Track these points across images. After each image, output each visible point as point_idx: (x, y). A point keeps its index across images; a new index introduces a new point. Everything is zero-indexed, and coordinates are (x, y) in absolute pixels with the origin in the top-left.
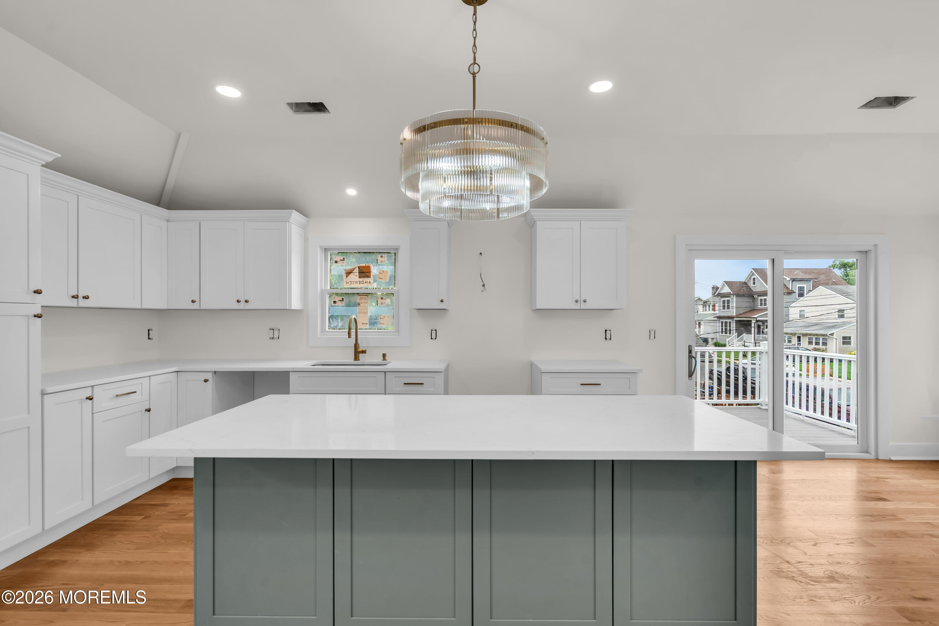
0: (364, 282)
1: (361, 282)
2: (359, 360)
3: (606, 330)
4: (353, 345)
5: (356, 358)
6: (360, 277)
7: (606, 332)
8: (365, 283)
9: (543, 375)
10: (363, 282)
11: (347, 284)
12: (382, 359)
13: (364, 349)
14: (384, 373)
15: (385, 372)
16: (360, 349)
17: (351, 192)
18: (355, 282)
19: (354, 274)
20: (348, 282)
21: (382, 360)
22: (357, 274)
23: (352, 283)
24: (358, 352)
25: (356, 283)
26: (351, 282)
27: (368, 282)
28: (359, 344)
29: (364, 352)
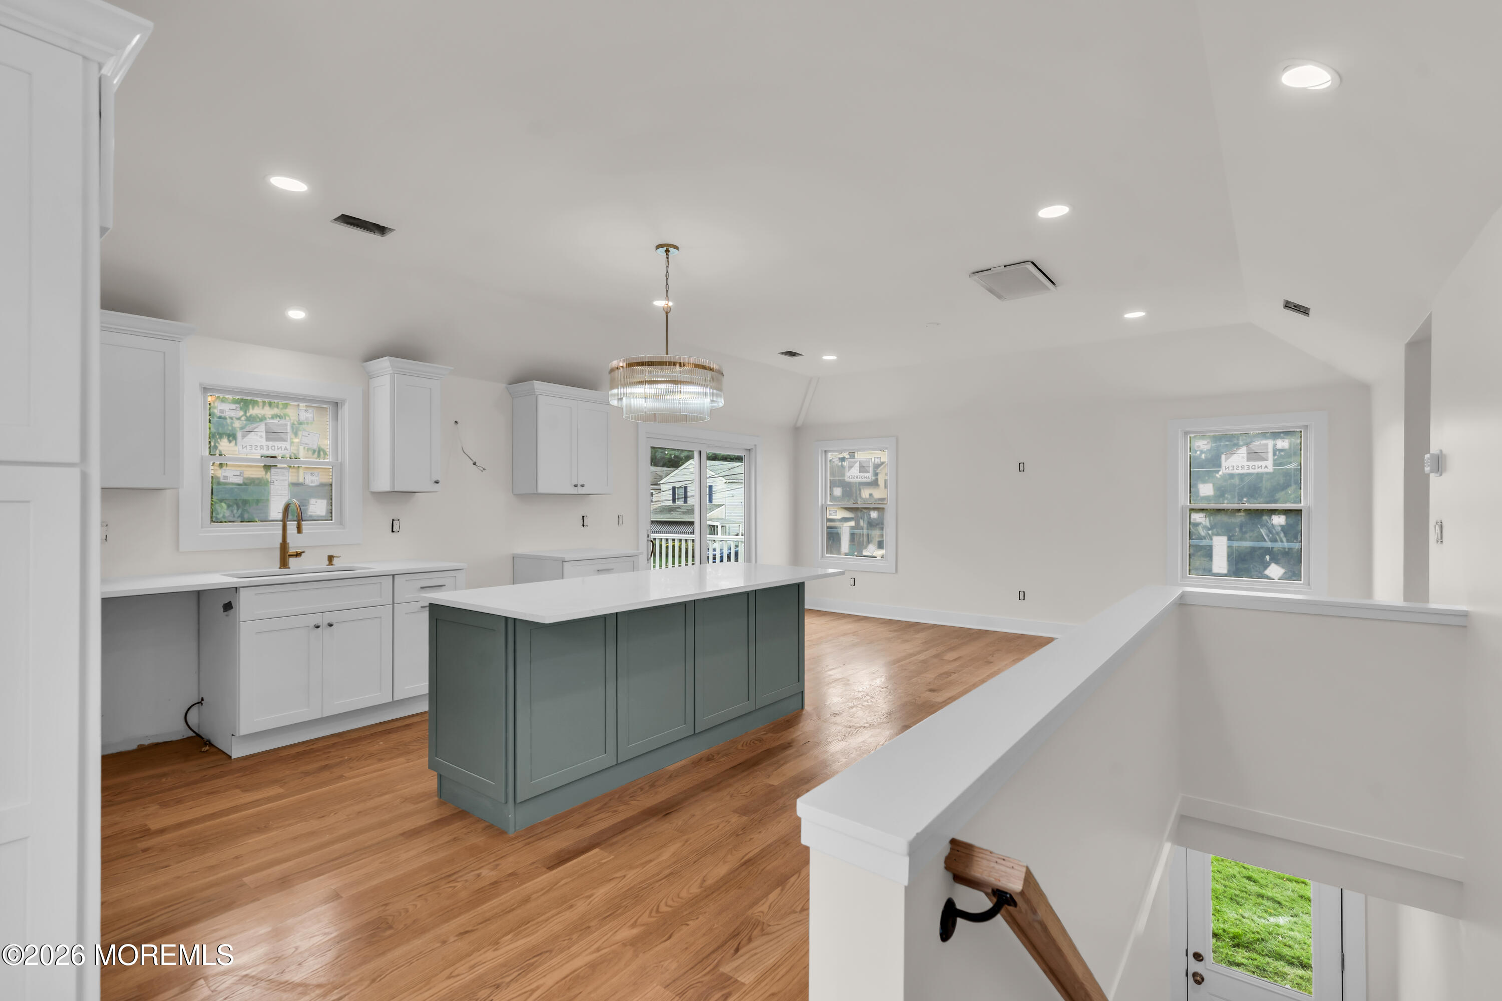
0: (276, 447)
1: (270, 447)
2: (289, 568)
3: (583, 517)
4: (279, 546)
5: (284, 564)
6: (268, 440)
7: (583, 519)
8: (278, 449)
9: (565, 564)
10: (273, 448)
11: (243, 448)
12: (327, 563)
13: (299, 551)
14: (391, 576)
15: (393, 576)
16: (292, 551)
17: (297, 314)
18: (259, 447)
19: (257, 434)
20: (246, 446)
21: (327, 565)
22: (264, 434)
23: (254, 447)
24: (285, 556)
25: (261, 448)
26: (252, 446)
27: (283, 448)
28: (288, 543)
29: (298, 555)
